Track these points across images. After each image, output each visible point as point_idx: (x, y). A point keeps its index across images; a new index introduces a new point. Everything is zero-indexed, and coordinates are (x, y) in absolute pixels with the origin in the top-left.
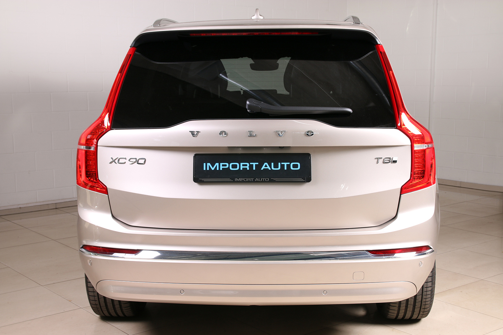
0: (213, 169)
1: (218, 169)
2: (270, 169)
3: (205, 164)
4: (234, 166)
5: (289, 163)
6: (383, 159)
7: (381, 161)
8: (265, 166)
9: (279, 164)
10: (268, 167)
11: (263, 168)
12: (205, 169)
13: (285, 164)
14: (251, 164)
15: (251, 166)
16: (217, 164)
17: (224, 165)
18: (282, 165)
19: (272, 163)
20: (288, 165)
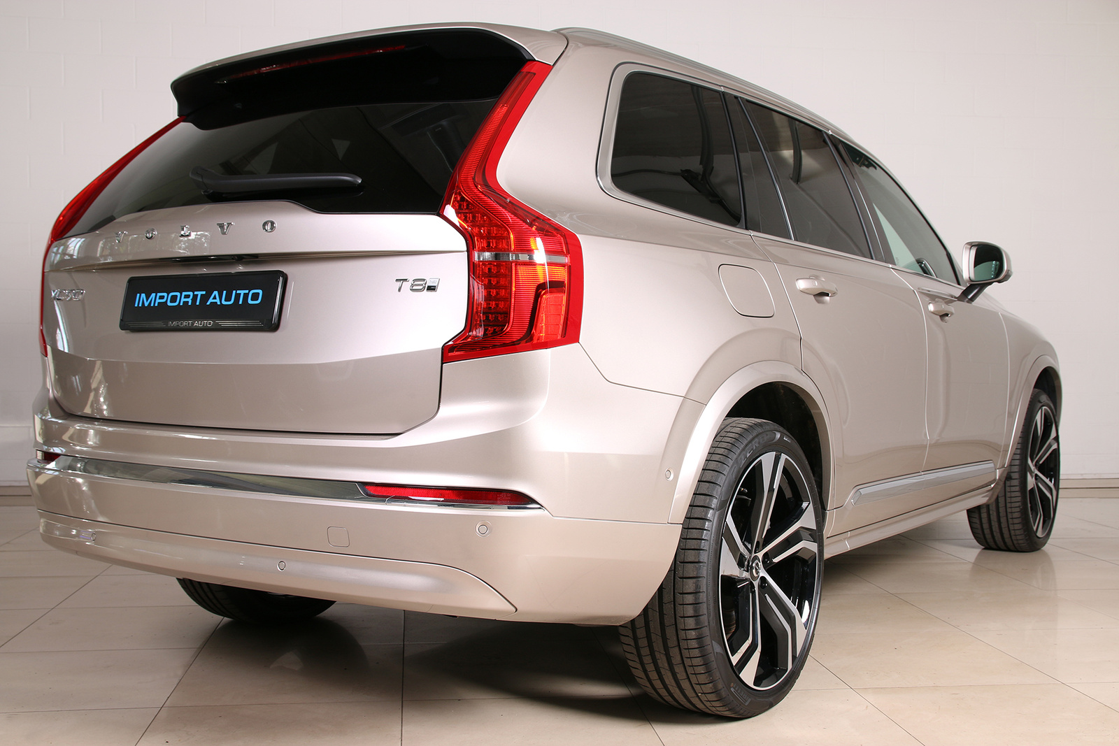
0: (146, 304)
1: (152, 305)
2: (219, 303)
3: (138, 295)
4: (174, 299)
5: (247, 291)
6: (411, 282)
7: (407, 286)
8: (215, 298)
9: (234, 292)
10: (218, 300)
11: (211, 300)
12: (136, 305)
13: (242, 292)
14: (196, 293)
15: (195, 297)
16: (153, 295)
17: (162, 297)
18: (238, 296)
19: (225, 292)
20: (246, 296)
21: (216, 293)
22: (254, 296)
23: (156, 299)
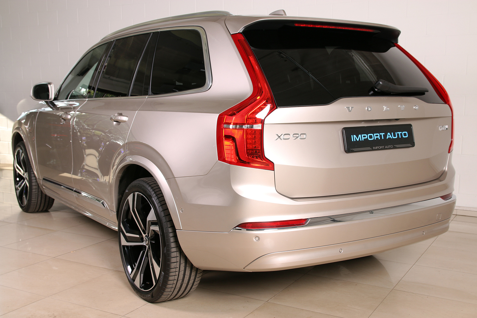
0: (358, 140)
1: (361, 140)
2: (392, 138)
3: (352, 136)
4: (370, 137)
5: (401, 132)
8: (389, 136)
9: (396, 133)
10: (390, 137)
11: (388, 137)
12: (353, 141)
13: (399, 133)
14: (380, 134)
15: (381, 136)
16: (360, 136)
17: (364, 136)
18: (398, 134)
19: (392, 133)
20: (401, 134)
21: (389, 134)
22: (404, 134)
23: (362, 137)
